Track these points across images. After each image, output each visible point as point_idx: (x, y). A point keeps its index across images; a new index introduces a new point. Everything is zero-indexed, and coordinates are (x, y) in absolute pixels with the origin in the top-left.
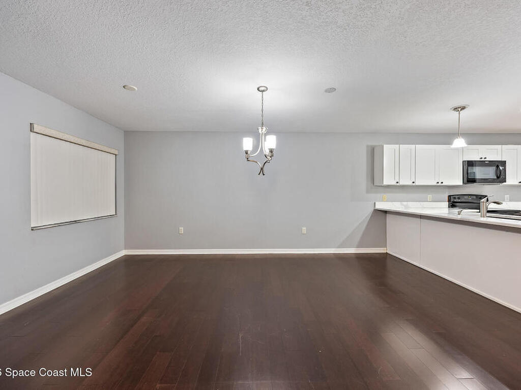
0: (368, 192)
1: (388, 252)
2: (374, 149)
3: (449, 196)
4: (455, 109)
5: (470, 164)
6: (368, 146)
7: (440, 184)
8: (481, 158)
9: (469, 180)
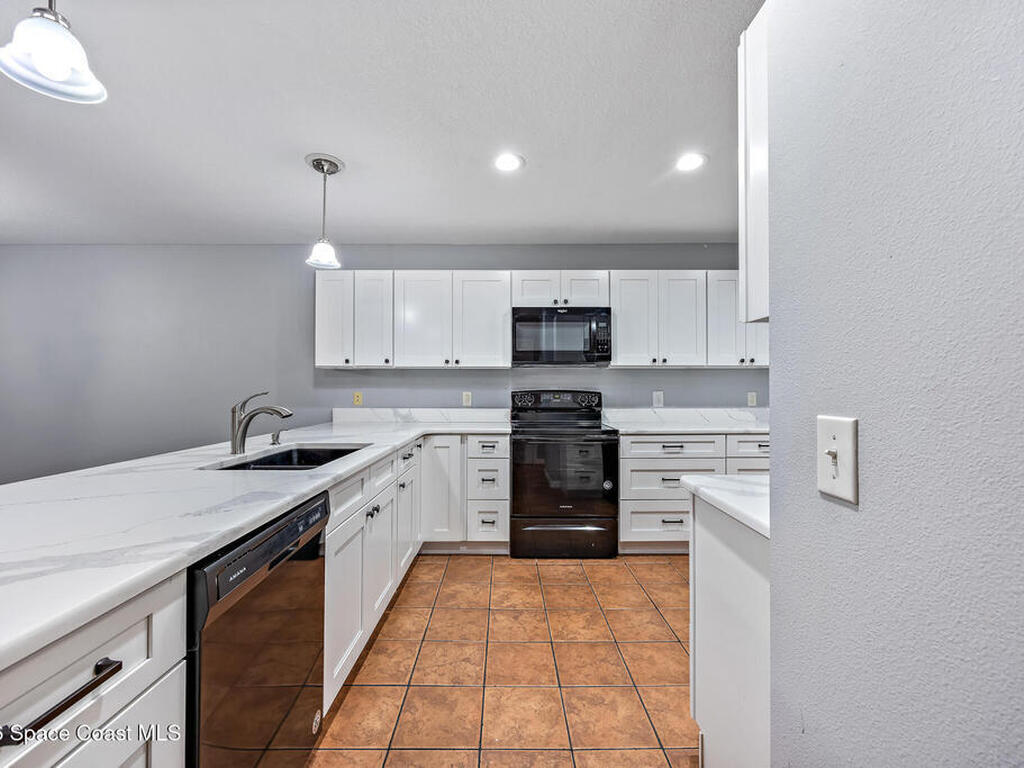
7: (452, 365)
8: (556, 302)
9: (519, 357)
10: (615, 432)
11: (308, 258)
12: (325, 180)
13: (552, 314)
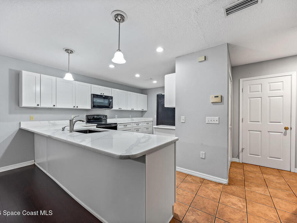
7: (76, 108)
8: (101, 94)
9: (94, 106)
10: (117, 123)
11: (64, 77)
12: (69, 55)
13: (100, 97)
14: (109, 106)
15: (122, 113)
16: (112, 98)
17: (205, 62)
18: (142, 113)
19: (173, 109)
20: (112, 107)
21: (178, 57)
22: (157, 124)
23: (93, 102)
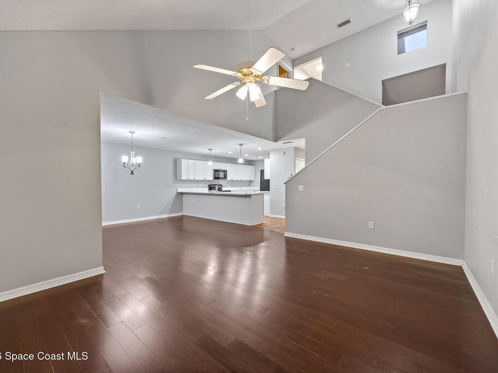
0: (174, 183)
1: (184, 214)
2: (176, 161)
3: (209, 185)
4: (209, 149)
5: (216, 171)
6: (173, 159)
7: (205, 179)
8: (219, 168)
9: (215, 178)
13: (219, 171)
14: (225, 177)
15: (234, 183)
16: (226, 171)
17: (284, 155)
18: (250, 183)
19: (269, 180)
20: (226, 178)
21: (273, 150)
22: (261, 191)
23: (215, 175)
